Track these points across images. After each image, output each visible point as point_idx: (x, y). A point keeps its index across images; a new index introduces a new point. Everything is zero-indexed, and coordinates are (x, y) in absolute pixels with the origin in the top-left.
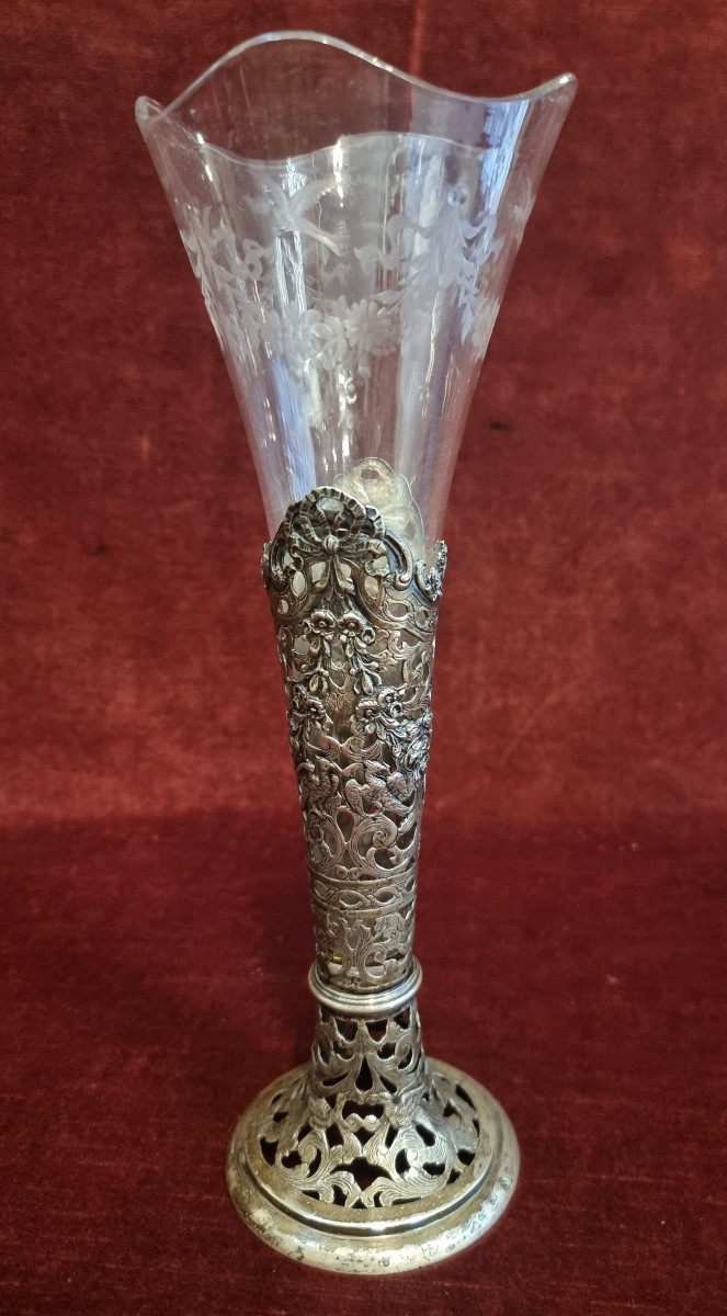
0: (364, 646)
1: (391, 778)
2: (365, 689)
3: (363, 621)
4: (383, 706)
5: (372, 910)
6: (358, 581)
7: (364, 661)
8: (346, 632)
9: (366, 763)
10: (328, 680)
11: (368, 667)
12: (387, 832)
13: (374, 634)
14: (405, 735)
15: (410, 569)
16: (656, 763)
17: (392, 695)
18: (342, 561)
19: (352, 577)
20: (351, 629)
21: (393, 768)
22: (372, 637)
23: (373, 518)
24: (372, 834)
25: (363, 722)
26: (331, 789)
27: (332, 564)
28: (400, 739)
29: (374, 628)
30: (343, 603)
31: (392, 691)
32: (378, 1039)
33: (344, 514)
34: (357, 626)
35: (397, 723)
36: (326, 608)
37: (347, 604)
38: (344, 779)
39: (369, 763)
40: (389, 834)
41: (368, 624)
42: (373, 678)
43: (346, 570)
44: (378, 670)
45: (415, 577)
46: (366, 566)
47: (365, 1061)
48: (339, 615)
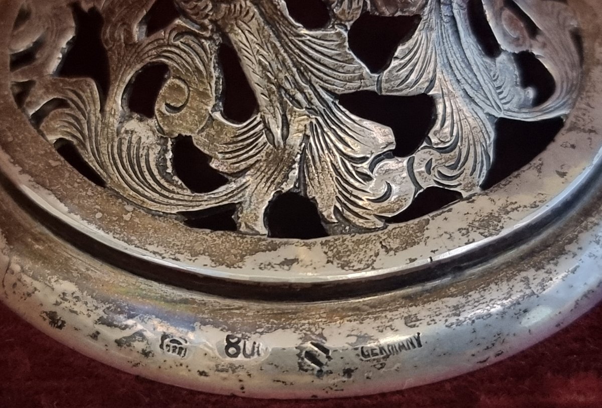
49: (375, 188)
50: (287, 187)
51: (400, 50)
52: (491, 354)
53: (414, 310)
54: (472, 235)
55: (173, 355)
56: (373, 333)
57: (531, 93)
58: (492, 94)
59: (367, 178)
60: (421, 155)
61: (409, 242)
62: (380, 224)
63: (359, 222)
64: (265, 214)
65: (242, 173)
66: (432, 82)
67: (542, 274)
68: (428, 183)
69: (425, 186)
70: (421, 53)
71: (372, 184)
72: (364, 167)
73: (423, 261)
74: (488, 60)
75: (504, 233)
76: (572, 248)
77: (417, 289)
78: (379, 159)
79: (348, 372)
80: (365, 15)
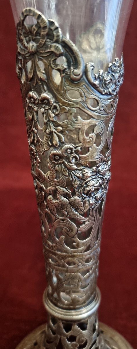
0: (54, 115)
1: (73, 198)
2: (54, 143)
3: (52, 101)
4: (65, 155)
5: (63, 268)
6: (48, 73)
7: (55, 126)
8: (44, 106)
9: (57, 187)
10: (37, 135)
11: (56, 130)
12: (71, 229)
13: (58, 108)
14: (81, 175)
15: (82, 67)
17: (71, 149)
18: (40, 59)
19: (45, 70)
20: (46, 104)
21: (74, 194)
22: (57, 110)
23: (53, 28)
24: (62, 228)
25: (54, 163)
26: (42, 199)
27: (34, 62)
28: (78, 177)
29: (59, 105)
30: (42, 87)
31: (72, 147)
32: (67, 331)
33: (36, 25)
34: (49, 103)
35: (75, 167)
36: (34, 91)
37: (43, 88)
38: (47, 195)
39: (59, 188)
40: (72, 230)
41: (56, 102)
42: (59, 137)
43: (41, 65)
44: (61, 132)
45: (85, 72)
46: (51, 62)
47: (60, 340)
48: (39, 94)
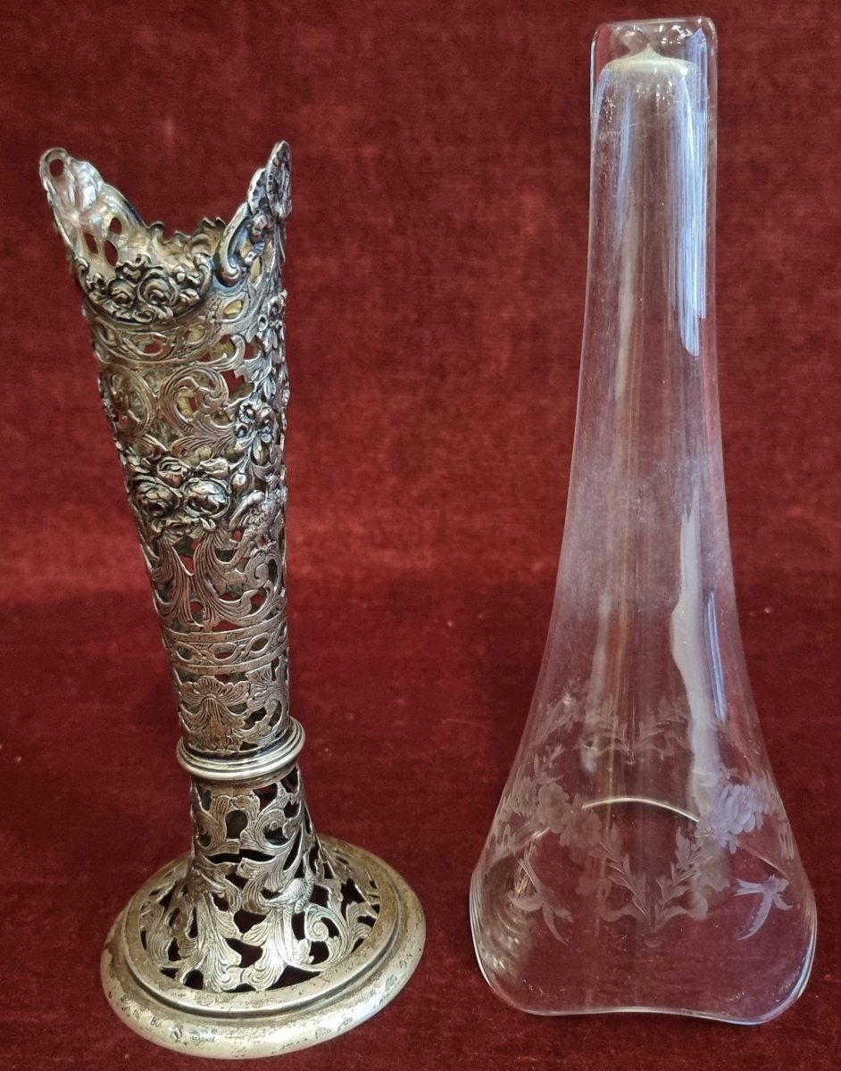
16: (796, 511)
49: (225, 977)
50: (197, 968)
51: (254, 927)
52: (240, 1054)
53: (217, 1027)
54: (250, 1005)
55: (135, 1018)
56: (199, 1031)
57: (312, 958)
58: (290, 955)
59: (224, 973)
60: (249, 970)
61: (225, 1001)
62: (220, 991)
63: (214, 988)
64: (186, 975)
65: (185, 958)
66: (264, 943)
67: (272, 1030)
68: (246, 981)
69: (244, 982)
70: (262, 931)
71: (225, 975)
72: (225, 969)
73: (226, 1010)
74: (295, 940)
75: (261, 1009)
76: (291, 1024)
77: (224, 1020)
78: (231, 966)
79: (186, 1044)
80: (241, 910)
